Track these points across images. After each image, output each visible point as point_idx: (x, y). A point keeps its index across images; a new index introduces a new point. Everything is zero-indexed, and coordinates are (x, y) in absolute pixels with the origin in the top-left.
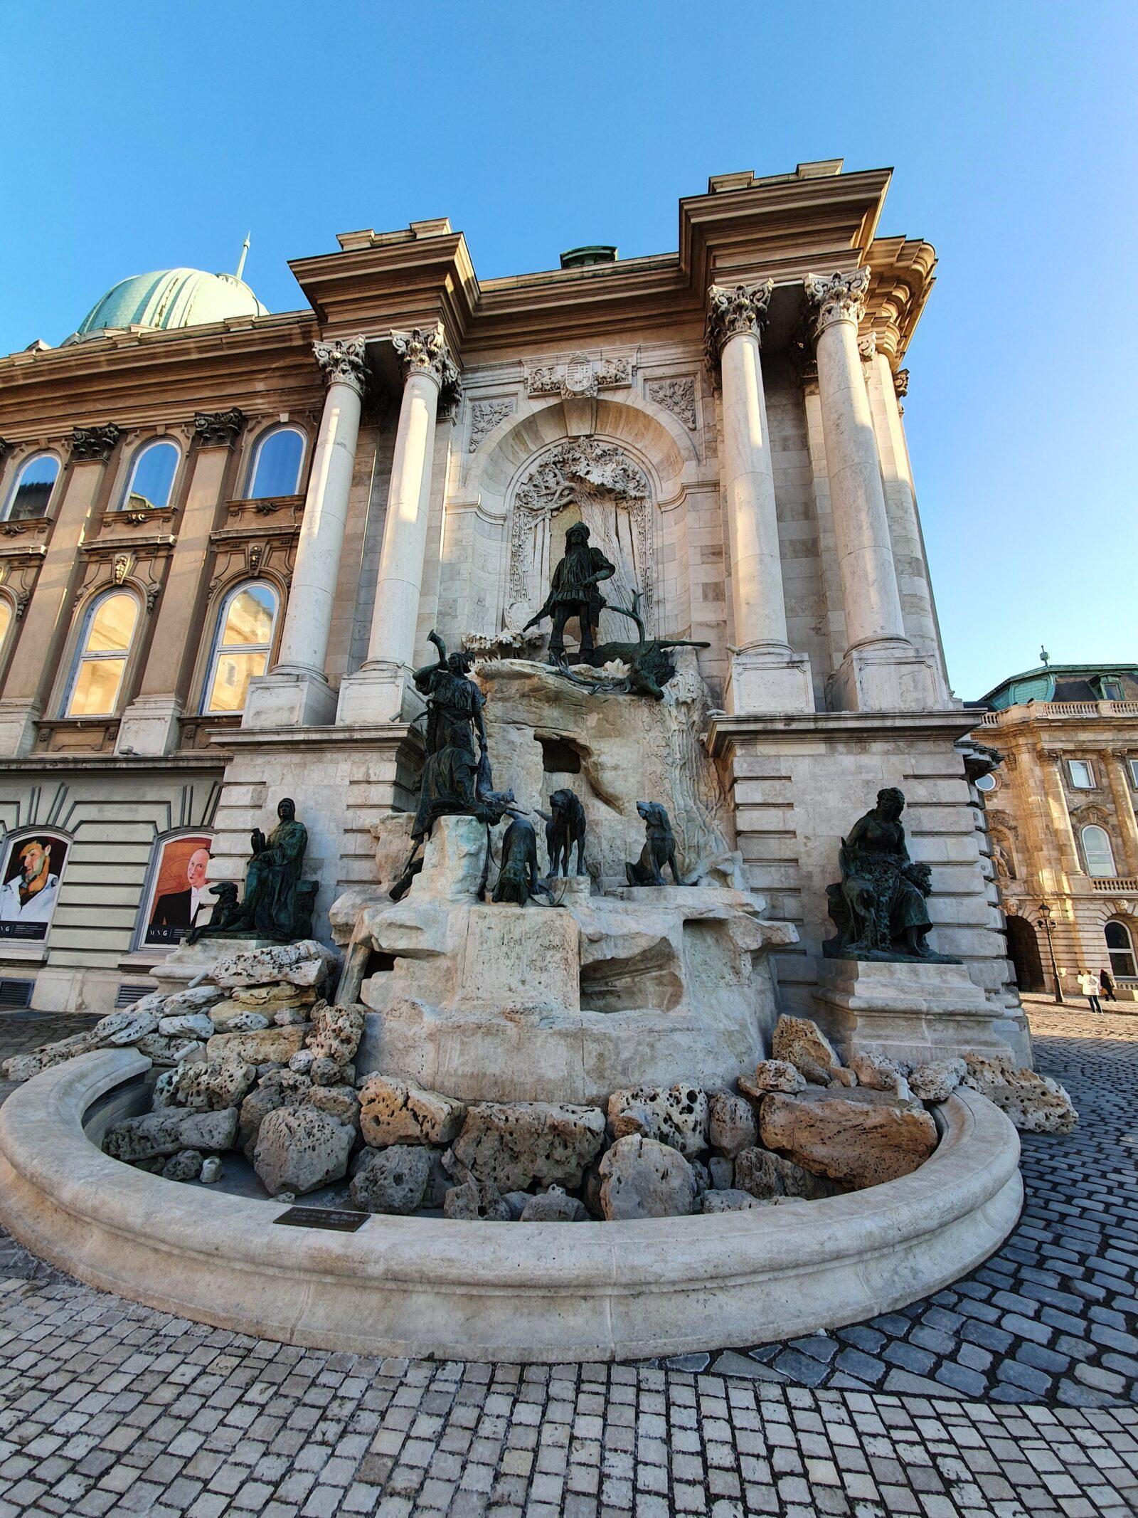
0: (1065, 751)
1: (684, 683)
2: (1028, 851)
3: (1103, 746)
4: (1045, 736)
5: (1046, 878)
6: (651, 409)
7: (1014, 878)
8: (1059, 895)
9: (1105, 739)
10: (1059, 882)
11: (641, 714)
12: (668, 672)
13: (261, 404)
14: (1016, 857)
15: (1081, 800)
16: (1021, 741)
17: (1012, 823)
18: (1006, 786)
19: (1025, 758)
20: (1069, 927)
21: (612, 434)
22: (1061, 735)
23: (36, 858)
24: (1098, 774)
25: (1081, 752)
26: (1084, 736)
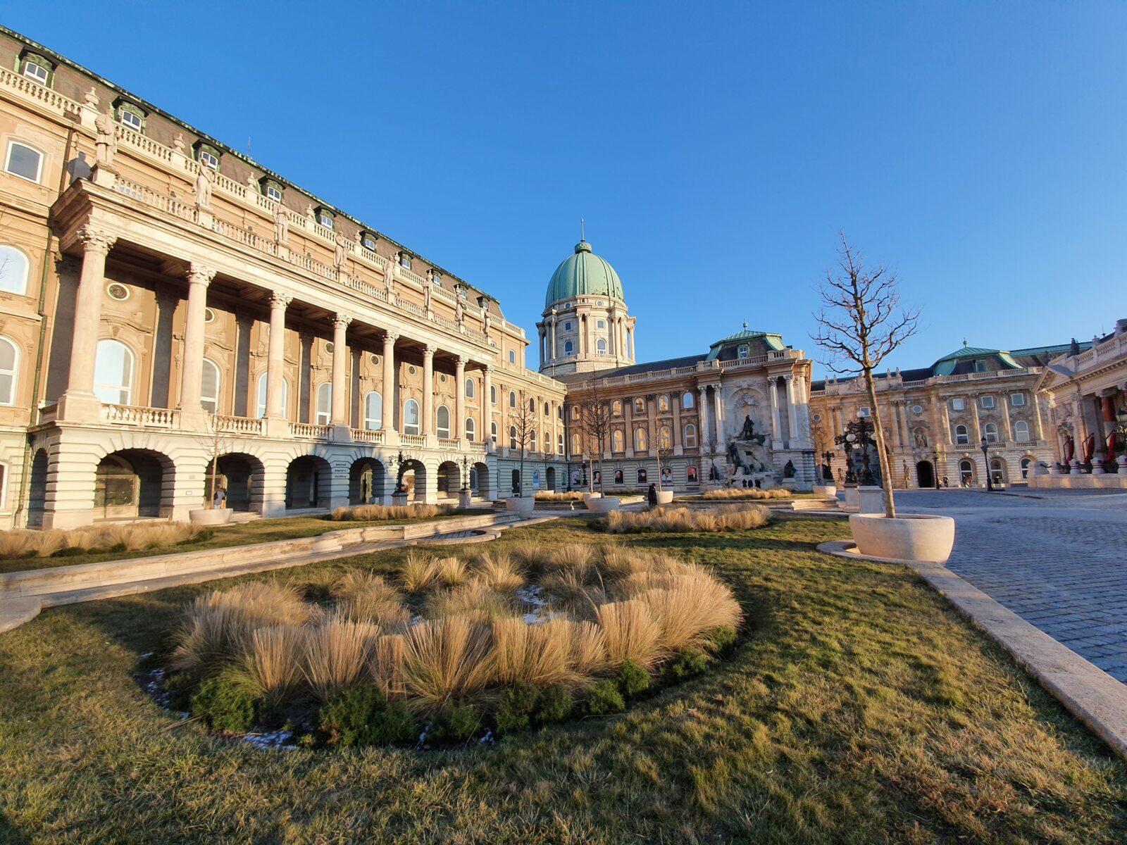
0: (950, 396)
1: (766, 443)
2: (933, 435)
3: (967, 393)
4: (941, 390)
5: (938, 447)
6: (759, 390)
7: (926, 446)
8: (942, 453)
9: (969, 390)
10: (943, 447)
11: (760, 448)
12: (764, 440)
13: (682, 389)
14: (928, 438)
15: (955, 415)
16: (932, 392)
17: (928, 425)
18: (926, 410)
19: (933, 399)
20: (944, 464)
21: (751, 393)
22: (950, 390)
23: (667, 471)
24: (966, 403)
25: (958, 396)
26: (959, 389)
